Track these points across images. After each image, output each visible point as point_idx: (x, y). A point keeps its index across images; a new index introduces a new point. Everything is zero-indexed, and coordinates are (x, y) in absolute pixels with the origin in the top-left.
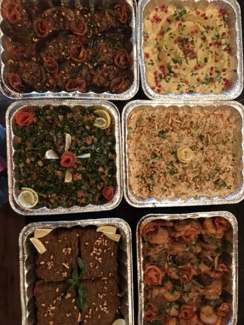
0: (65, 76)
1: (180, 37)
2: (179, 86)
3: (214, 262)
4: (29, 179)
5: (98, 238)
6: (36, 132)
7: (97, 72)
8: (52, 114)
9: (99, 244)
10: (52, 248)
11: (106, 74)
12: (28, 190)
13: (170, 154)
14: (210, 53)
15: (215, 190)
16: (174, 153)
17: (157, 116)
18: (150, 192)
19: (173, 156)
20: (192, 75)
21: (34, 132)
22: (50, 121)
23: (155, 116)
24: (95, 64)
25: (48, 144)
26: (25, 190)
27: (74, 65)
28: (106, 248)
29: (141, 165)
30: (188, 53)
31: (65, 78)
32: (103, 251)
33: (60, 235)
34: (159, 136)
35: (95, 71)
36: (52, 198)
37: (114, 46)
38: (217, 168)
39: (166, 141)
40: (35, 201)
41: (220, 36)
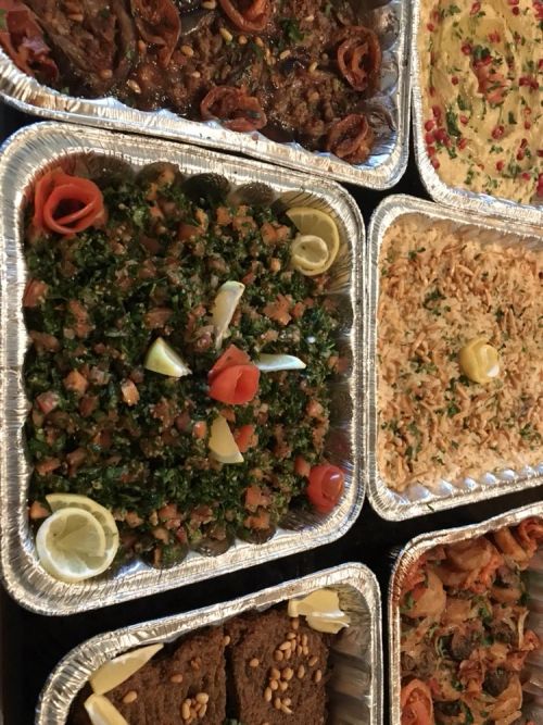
0: (199, 69)
1: (471, 41)
2: (470, 173)
3: (517, 630)
4: (76, 458)
5: (286, 635)
6: (109, 265)
7: (287, 82)
8: (170, 199)
9: (289, 655)
10: (148, 711)
11: (315, 96)
12: (74, 505)
13: (446, 358)
14: (520, 101)
15: (523, 450)
16: (456, 356)
17: (428, 251)
18: (411, 471)
19: (454, 364)
20: (493, 149)
21: (103, 266)
22: (163, 229)
23: (423, 250)
24: (285, 54)
25: (156, 318)
26: (62, 506)
27: (229, 37)
28: (305, 660)
29: (392, 391)
30: (493, 88)
31: (197, 75)
32: (296, 673)
33: (177, 659)
34: (425, 306)
35: (284, 77)
36: (162, 525)
37: (334, 12)
38: (524, 394)
39: (441, 322)
40: (109, 546)
41: (535, 65)
